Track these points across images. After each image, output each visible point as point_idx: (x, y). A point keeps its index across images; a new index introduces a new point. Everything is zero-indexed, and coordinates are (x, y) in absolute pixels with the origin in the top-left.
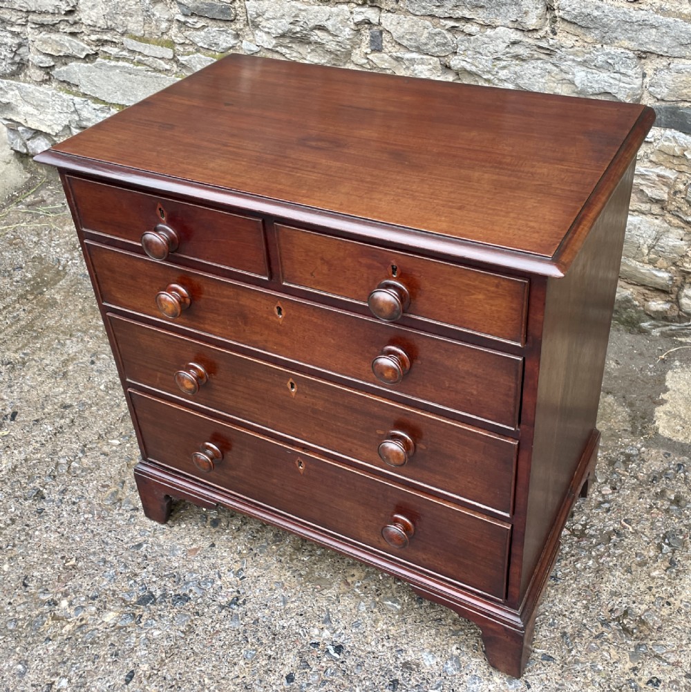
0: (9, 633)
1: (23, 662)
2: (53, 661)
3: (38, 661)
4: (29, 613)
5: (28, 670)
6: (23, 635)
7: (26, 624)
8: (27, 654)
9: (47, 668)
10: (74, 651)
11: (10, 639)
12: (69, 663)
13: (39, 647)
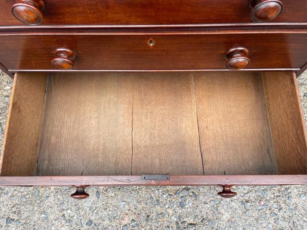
0: (25, 203)
1: (43, 213)
2: (57, 205)
3: (50, 209)
4: (28, 190)
5: (48, 215)
6: (33, 201)
7: (31, 195)
8: (42, 208)
9: (56, 209)
10: (63, 196)
11: (28, 206)
12: (65, 203)
13: (46, 203)
